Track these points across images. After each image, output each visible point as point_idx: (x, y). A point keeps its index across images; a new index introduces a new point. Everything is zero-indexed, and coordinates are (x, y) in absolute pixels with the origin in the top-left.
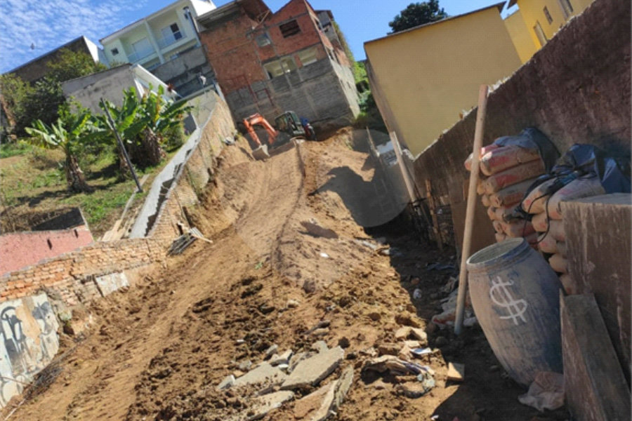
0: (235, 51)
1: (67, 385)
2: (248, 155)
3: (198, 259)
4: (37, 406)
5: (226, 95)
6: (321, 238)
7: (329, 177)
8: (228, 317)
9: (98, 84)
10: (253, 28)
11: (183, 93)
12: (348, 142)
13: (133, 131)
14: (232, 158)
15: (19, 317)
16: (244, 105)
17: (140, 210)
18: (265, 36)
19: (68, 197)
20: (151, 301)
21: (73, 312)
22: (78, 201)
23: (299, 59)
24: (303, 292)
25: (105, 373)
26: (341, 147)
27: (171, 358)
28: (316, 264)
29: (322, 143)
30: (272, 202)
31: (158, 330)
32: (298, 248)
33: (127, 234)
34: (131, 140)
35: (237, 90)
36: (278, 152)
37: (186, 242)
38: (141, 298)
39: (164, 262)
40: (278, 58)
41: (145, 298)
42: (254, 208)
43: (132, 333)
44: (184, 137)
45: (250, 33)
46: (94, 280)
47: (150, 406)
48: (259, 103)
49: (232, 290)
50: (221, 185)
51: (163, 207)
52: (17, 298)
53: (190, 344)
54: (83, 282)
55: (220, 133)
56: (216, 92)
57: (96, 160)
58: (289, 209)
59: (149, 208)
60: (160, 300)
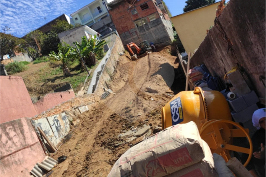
0: (123, 17)
1: (74, 139)
2: (129, 59)
3: (111, 101)
4: (67, 144)
5: (120, 35)
6: (152, 93)
7: (159, 68)
8: (121, 119)
9: (71, 34)
10: (130, 7)
11: (103, 34)
12: (169, 52)
13: (86, 53)
14: (123, 61)
15: (58, 120)
16: (127, 39)
17: (90, 83)
18: (135, 10)
19: (64, 78)
20: (96, 115)
21: (73, 118)
22: (68, 80)
23: (148, 19)
24: (143, 111)
25: (85, 135)
26: (166, 54)
27: (104, 130)
28: (149, 102)
29: (158, 52)
30: (138, 78)
31: (99, 123)
32: (144, 97)
33: (86, 92)
34: (85, 56)
35: (124, 32)
36: (141, 57)
37: (107, 94)
38: (93, 114)
39: (100, 102)
40: (140, 19)
41: (94, 114)
42: (131, 81)
43: (92, 124)
44: (104, 53)
45: (129, 10)
46: (78, 108)
47: (99, 142)
48: (133, 37)
49: (122, 111)
50: (119, 72)
51: (98, 82)
52: (57, 114)
53: (110, 127)
54: (75, 109)
55: (118, 51)
56: (116, 34)
57: (72, 63)
58: (143, 82)
59: (93, 82)
60: (99, 115)
